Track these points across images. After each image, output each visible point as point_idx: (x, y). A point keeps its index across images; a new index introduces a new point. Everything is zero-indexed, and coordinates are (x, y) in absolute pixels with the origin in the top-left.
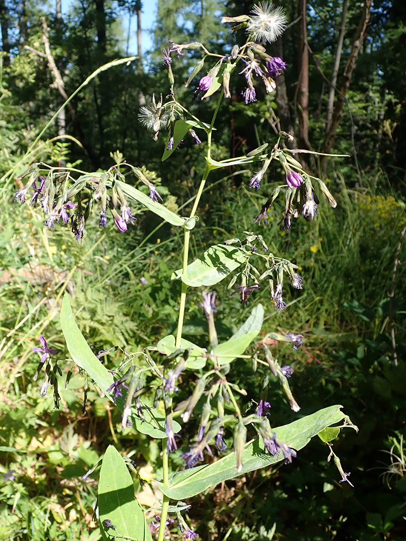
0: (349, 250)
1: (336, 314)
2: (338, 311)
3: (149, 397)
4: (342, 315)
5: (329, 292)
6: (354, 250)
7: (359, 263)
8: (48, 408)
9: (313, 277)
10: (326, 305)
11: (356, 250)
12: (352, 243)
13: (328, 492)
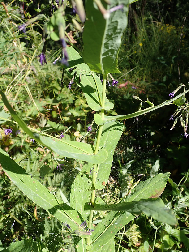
0: (155, 48)
1: (150, 76)
2: (151, 74)
3: (74, 109)
4: (152, 75)
5: (147, 66)
6: (157, 49)
7: (159, 54)
8: (32, 114)
9: (140, 61)
10: (146, 72)
11: (157, 48)
12: (156, 46)
13: (153, 135)
